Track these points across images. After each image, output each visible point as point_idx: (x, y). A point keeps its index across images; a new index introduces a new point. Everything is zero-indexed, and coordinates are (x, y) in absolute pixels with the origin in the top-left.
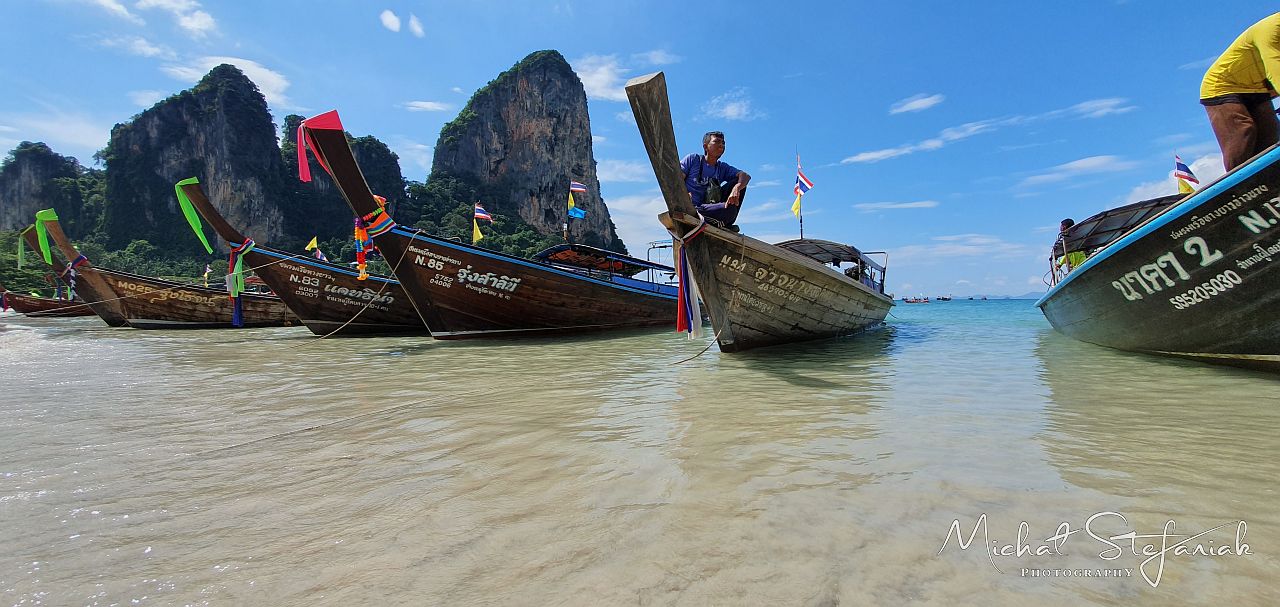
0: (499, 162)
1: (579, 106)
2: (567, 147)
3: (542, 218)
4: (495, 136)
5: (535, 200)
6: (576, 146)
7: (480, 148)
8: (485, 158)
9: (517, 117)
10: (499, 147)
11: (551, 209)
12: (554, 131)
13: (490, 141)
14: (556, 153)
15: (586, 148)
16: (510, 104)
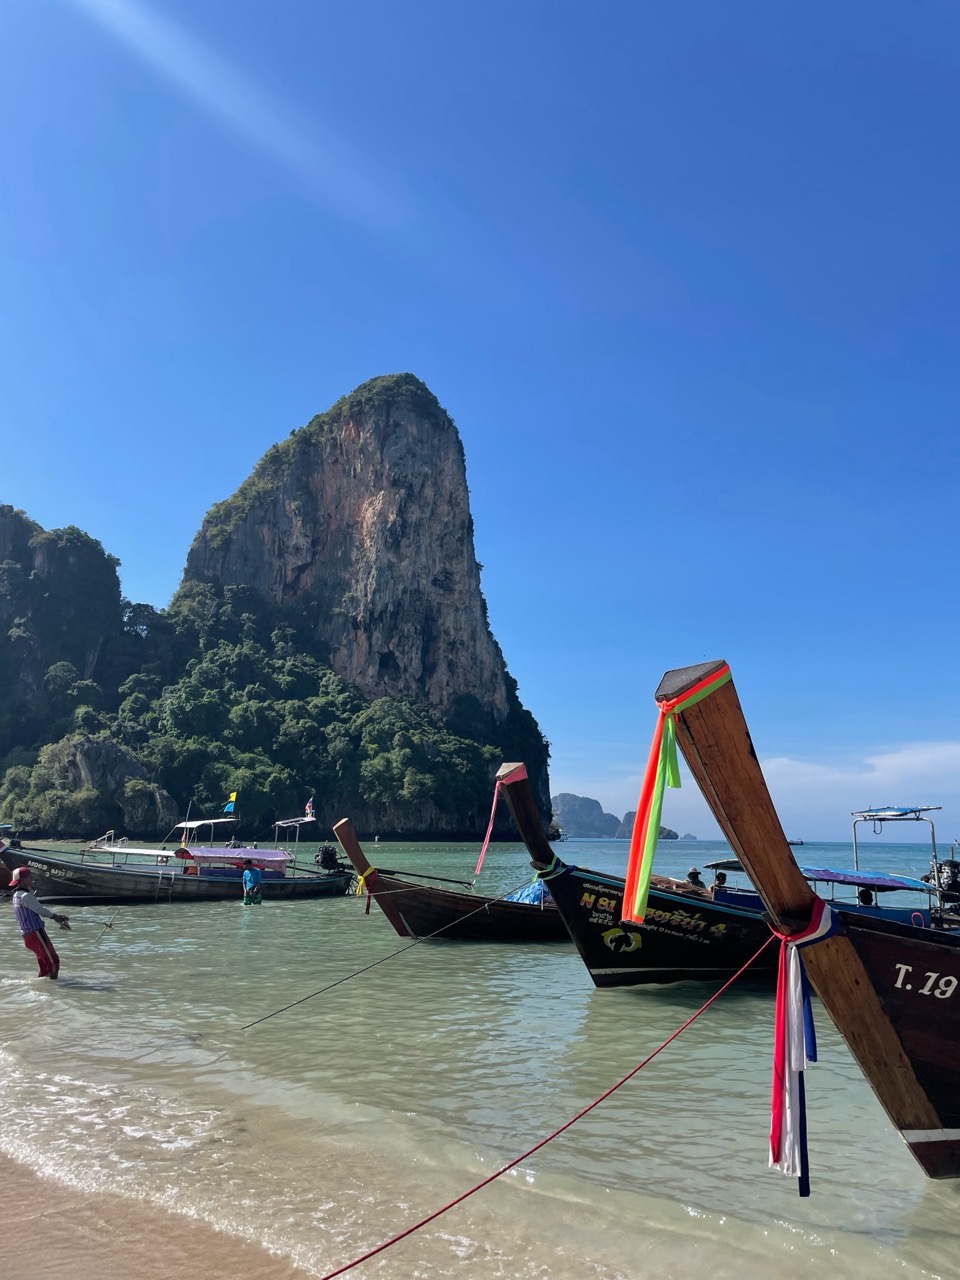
0: (301, 569)
1: (449, 466)
2: (425, 541)
3: (372, 671)
4: (298, 522)
5: (362, 635)
6: (441, 538)
7: (269, 546)
8: (277, 563)
9: (339, 491)
10: (303, 542)
11: (391, 653)
12: (401, 512)
13: (288, 533)
14: (403, 550)
15: (460, 540)
16: (327, 468)
